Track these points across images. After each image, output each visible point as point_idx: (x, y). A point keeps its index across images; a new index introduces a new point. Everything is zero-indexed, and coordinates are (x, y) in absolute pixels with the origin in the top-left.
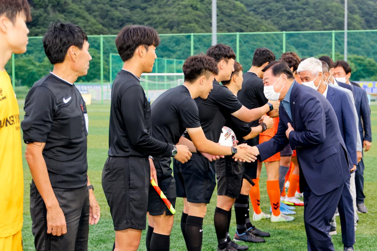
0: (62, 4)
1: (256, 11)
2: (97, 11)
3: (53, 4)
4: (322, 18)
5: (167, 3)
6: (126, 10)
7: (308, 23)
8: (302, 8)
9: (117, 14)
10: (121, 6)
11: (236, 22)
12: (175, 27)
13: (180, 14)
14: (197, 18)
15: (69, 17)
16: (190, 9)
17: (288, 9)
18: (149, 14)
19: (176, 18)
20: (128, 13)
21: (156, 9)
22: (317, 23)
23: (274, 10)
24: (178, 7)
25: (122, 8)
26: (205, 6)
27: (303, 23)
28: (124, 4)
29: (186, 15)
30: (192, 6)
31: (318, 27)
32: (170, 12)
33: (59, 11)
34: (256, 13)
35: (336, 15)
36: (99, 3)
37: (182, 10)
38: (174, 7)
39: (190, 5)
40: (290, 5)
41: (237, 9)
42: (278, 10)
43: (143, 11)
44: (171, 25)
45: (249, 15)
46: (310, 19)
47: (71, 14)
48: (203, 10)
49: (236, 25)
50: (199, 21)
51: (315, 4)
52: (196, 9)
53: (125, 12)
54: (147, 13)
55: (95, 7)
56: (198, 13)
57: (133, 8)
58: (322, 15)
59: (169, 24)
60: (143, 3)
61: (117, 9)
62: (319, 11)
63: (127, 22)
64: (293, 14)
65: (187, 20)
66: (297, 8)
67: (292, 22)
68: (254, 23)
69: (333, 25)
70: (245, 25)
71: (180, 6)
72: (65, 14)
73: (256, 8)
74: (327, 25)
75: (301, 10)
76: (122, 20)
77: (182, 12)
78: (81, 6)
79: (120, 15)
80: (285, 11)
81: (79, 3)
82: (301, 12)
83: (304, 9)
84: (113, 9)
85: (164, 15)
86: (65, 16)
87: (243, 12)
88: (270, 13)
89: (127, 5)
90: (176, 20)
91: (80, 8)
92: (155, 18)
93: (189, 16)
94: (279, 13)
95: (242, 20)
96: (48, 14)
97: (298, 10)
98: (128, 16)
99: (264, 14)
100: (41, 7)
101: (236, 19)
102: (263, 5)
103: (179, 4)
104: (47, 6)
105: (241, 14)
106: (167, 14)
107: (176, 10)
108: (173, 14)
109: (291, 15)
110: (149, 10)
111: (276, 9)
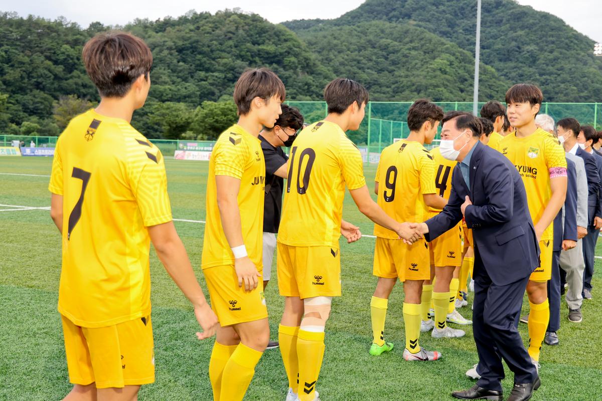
0: (311, 66)
1: (507, 76)
2: (344, 73)
3: (303, 66)
4: (578, 84)
5: (415, 66)
6: (374, 72)
7: (562, 89)
8: (556, 74)
9: (364, 76)
10: (368, 68)
11: (486, 87)
12: (422, 91)
13: (428, 78)
14: (446, 83)
15: (317, 79)
16: (438, 73)
17: (541, 75)
18: (396, 77)
19: (424, 82)
20: (375, 75)
21: (403, 72)
22: (572, 90)
23: (526, 75)
24: (426, 70)
25: (369, 70)
26: (454, 70)
27: (557, 90)
28: (372, 66)
29: (435, 79)
30: (440, 69)
31: (572, 94)
32: (418, 76)
33: (308, 73)
34: (506, 77)
35: (593, 82)
36: (347, 65)
37: (430, 74)
38: (423, 71)
39: (439, 68)
40: (544, 70)
41: (488, 73)
42: (530, 75)
43: (391, 74)
44: (419, 88)
45: (499, 80)
46: (565, 86)
47: (320, 76)
48: (453, 74)
49: (486, 90)
50: (447, 85)
51: (570, 69)
52: (445, 72)
53: (373, 74)
54: (394, 76)
55: (342, 69)
56: (447, 76)
57: (380, 71)
58: (578, 82)
59: (416, 88)
60: (391, 66)
61: (364, 72)
62: (575, 77)
63: (375, 84)
64: (547, 80)
65: (435, 84)
66: (550, 74)
67: (546, 88)
68: (504, 88)
69: (590, 92)
70: (494, 90)
71: (429, 69)
72: (313, 75)
73: (507, 73)
74: (583, 92)
75: (556, 76)
76: (369, 83)
77: (431, 76)
78: (329, 68)
79: (368, 78)
80: (538, 77)
81: (327, 65)
82: (556, 77)
83: (559, 75)
84: (360, 71)
85: (412, 78)
86: (314, 77)
87: (494, 76)
88: (522, 78)
89: (374, 67)
90: (423, 84)
91: (329, 70)
92: (403, 82)
93: (437, 80)
94: (532, 78)
95: (492, 85)
96: (298, 75)
97: (552, 75)
98: (375, 79)
99: (515, 79)
100: (291, 68)
101: (486, 84)
102: (515, 70)
103: (427, 68)
104: (297, 67)
105: (491, 79)
106: (414, 77)
107: (424, 73)
108: (421, 77)
109: (544, 81)
110: (396, 73)
111: (529, 74)
